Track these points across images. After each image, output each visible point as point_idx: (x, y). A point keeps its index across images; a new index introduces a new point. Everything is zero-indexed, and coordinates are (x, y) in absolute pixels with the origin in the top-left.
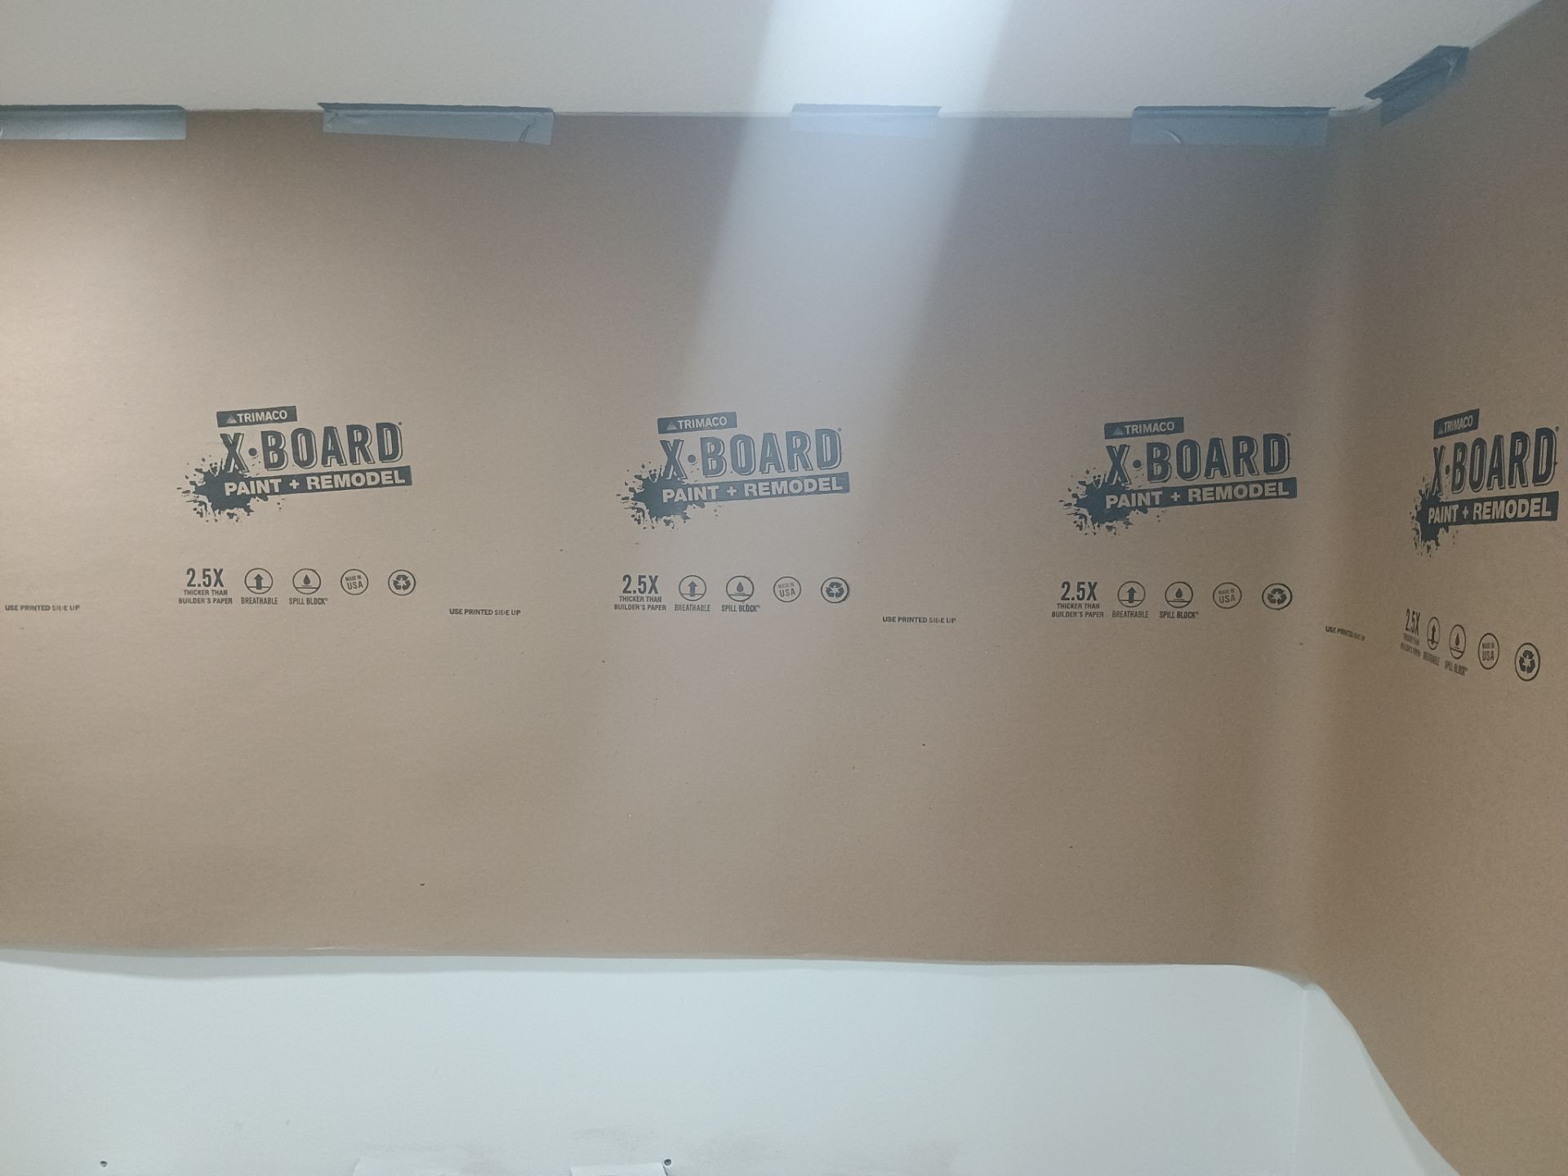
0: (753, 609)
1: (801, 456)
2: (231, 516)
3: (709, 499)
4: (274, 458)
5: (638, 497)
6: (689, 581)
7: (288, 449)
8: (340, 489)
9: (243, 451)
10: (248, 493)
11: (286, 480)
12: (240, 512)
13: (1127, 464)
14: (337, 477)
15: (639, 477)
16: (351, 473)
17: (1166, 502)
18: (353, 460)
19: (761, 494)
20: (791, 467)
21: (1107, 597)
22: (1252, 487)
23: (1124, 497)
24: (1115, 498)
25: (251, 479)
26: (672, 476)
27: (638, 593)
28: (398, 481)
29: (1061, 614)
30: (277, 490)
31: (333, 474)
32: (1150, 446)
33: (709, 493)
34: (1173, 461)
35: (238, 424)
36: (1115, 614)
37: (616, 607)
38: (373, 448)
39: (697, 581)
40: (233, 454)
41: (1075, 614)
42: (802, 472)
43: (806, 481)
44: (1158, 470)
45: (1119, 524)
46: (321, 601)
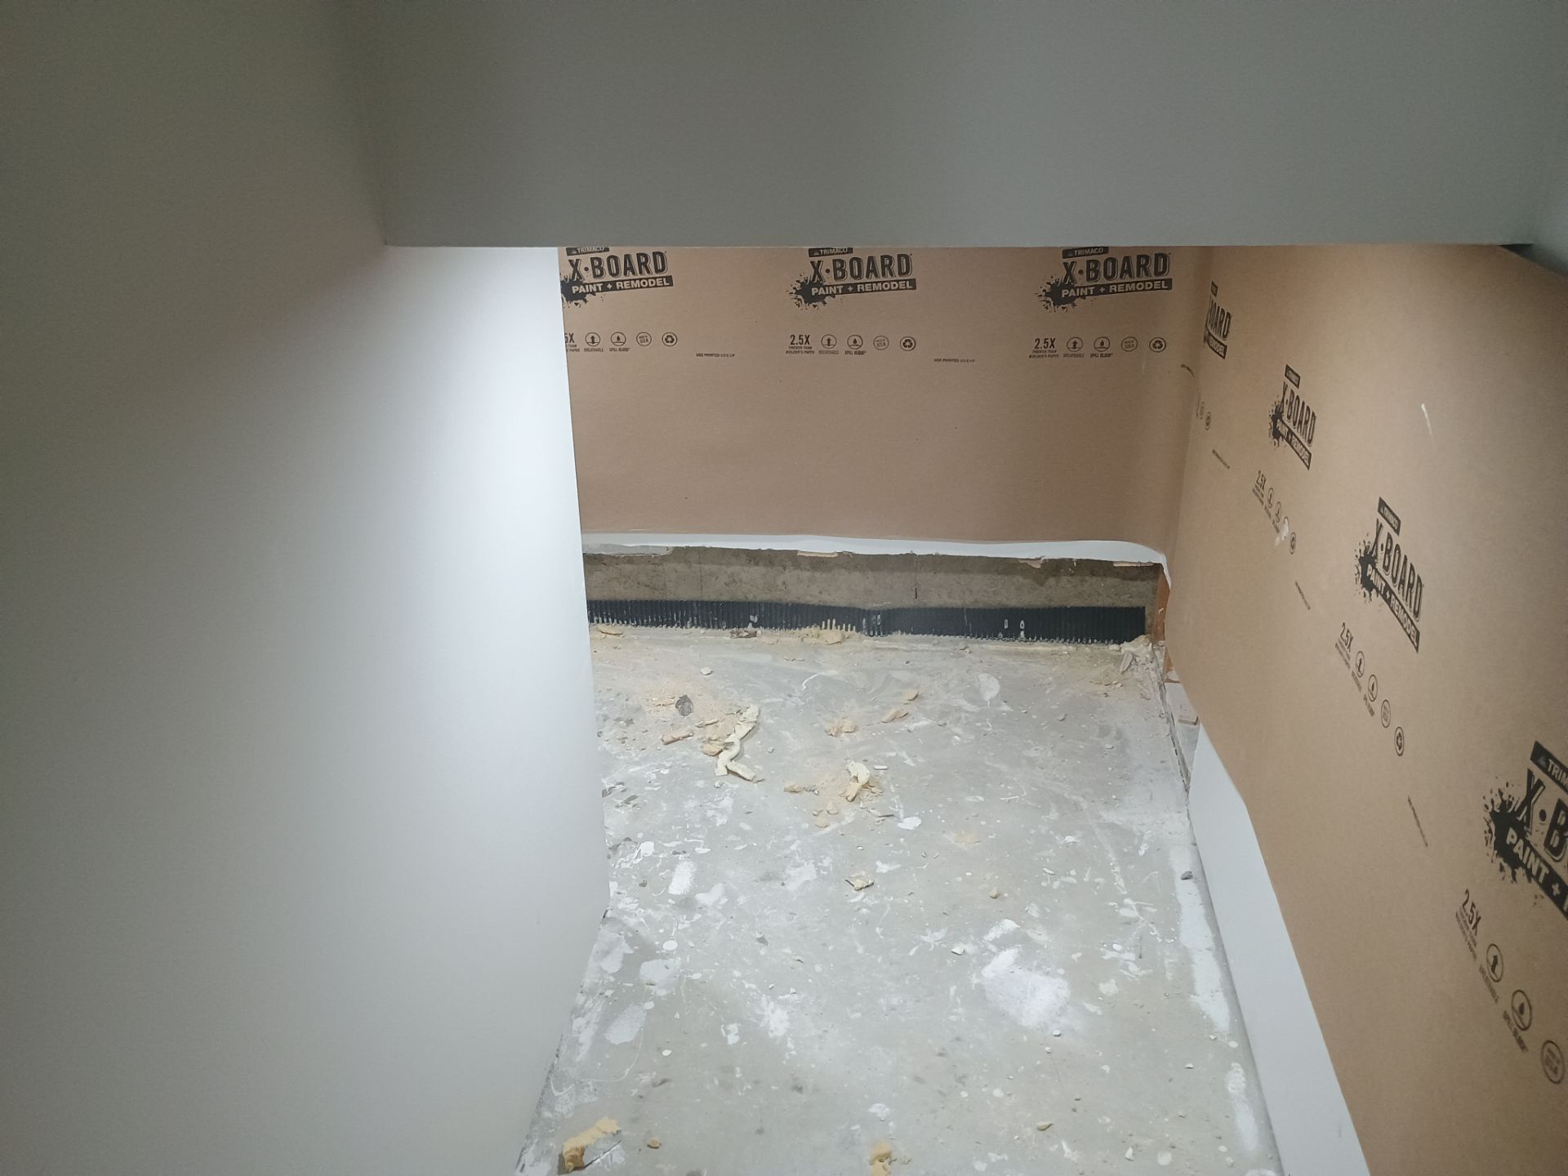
0: (862, 353)
1: (889, 269)
2: (576, 304)
3: (838, 293)
4: (598, 272)
5: (798, 292)
6: (827, 338)
7: (606, 267)
8: (634, 288)
9: (581, 269)
10: (584, 291)
11: (605, 284)
12: (580, 302)
13: (1075, 272)
14: (633, 282)
15: (798, 281)
16: (640, 279)
17: (1097, 292)
18: (641, 272)
19: (867, 290)
20: (884, 275)
21: (1061, 347)
22: (1147, 283)
23: (1072, 290)
24: (1068, 292)
25: (586, 284)
26: (817, 281)
27: (799, 345)
28: (665, 284)
29: (1034, 356)
30: (600, 289)
31: (630, 280)
32: (1089, 262)
33: (837, 290)
34: (1102, 269)
35: (578, 254)
36: (1065, 355)
37: (787, 352)
38: (651, 265)
39: (831, 338)
40: (576, 271)
41: (1043, 356)
42: (889, 278)
43: (892, 283)
44: (1093, 275)
45: (1069, 306)
46: (626, 350)
